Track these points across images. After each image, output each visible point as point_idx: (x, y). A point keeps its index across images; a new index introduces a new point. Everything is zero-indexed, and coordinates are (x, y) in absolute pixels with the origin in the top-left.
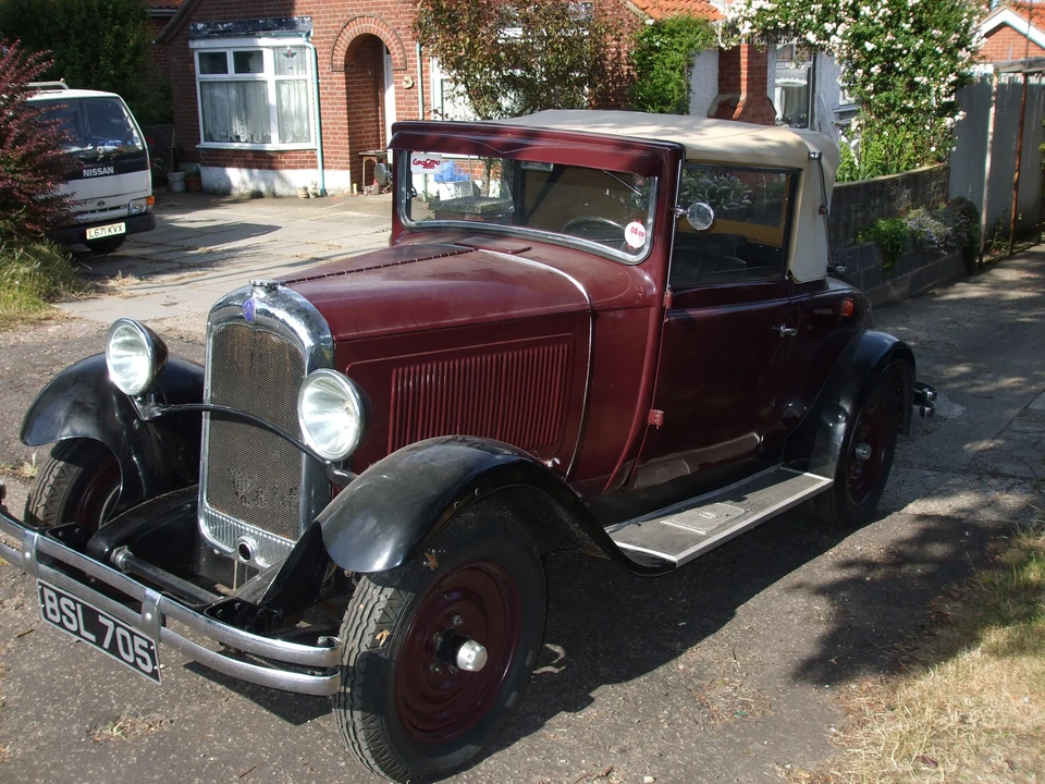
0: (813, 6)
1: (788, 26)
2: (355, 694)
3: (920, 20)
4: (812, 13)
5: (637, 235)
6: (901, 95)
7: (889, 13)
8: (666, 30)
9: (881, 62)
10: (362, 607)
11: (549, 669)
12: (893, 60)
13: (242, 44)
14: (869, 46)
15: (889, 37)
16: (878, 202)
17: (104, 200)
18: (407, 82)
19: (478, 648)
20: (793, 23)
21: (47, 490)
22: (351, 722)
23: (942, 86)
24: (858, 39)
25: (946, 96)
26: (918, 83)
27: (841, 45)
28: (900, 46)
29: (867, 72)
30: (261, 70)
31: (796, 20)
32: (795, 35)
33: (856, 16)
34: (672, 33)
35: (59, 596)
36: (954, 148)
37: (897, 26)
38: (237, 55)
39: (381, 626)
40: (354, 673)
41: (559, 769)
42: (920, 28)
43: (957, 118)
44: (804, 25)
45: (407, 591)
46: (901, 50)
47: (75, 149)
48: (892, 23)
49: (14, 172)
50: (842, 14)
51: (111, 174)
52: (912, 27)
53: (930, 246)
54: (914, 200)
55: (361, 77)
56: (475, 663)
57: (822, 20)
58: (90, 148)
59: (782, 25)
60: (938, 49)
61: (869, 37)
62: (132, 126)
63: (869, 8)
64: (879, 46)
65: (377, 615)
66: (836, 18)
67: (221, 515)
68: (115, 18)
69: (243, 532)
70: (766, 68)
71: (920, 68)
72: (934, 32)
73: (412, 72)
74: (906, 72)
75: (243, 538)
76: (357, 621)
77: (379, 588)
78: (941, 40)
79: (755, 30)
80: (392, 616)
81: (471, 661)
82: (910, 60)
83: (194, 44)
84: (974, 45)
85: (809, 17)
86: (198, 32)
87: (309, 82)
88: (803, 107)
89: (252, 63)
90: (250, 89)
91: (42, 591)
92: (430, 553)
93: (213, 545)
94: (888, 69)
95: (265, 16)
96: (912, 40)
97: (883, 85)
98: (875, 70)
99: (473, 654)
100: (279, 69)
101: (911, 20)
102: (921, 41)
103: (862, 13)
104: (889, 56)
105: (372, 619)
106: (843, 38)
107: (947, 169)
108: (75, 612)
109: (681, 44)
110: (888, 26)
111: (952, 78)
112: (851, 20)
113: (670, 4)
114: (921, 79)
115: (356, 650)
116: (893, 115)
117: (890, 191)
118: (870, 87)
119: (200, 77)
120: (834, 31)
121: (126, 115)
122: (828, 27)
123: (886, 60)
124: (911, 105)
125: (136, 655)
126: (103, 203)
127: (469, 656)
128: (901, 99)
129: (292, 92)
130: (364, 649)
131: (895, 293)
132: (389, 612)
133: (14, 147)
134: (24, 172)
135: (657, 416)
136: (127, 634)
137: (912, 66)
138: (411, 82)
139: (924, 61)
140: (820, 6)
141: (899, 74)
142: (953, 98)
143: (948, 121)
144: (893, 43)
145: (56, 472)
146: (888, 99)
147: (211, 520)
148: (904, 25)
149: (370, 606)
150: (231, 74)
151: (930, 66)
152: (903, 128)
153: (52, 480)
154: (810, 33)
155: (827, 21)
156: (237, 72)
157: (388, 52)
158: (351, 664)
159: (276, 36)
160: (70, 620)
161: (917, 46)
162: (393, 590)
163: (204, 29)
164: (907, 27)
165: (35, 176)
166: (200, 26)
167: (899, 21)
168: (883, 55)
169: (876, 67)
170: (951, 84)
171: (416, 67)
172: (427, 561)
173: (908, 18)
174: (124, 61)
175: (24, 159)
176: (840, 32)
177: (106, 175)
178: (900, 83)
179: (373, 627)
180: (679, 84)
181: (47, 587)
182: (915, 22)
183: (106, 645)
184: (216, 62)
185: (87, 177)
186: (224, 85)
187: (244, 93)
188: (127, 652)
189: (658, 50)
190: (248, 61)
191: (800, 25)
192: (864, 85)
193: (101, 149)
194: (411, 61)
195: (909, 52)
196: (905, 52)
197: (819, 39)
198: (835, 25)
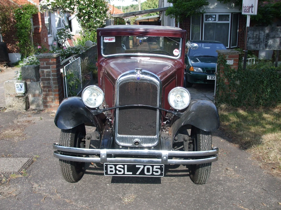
0: (67, 1)
3: (96, 5)
7: (88, 3)
8: (24, 8)
9: (87, 15)
14: (84, 11)
15: (89, 9)
20: (61, 6)
23: (103, 21)
24: (80, 10)
25: (104, 23)
27: (77, 11)
28: (92, 11)
29: (84, 18)
32: (61, 9)
33: (79, 4)
34: (26, 9)
37: (90, 6)
42: (96, 7)
44: (65, 6)
50: (75, 3)
57: (70, 5)
60: (101, 12)
61: (84, 9)
64: (86, 11)
70: (44, 18)
74: (94, 18)
78: (102, 9)
79: (51, 8)
82: (94, 14)
85: (66, 4)
94: (89, 17)
96: (94, 9)
97: (87, 21)
98: (87, 17)
101: (93, 5)
103: (81, 3)
104: (89, 14)
106: (77, 9)
109: (29, 12)
110: (88, 6)
113: (24, 1)
114: (98, 19)
118: (85, 22)
120: (74, 8)
122: (72, 7)
128: (93, 24)
137: (95, 16)
139: (98, 15)
140: (69, 1)
141: (92, 18)
144: (90, 10)
146: (90, 25)
152: (94, 32)
154: (67, 8)
155: (72, 5)
161: (96, 11)
164: (93, 6)
168: (87, 13)
170: (105, 20)
178: (91, 21)
182: (94, 5)
189: (22, 14)
191: (63, 6)
192: (83, 21)
195: (94, 12)
196: (93, 13)
197: (70, 10)
198: (74, 6)
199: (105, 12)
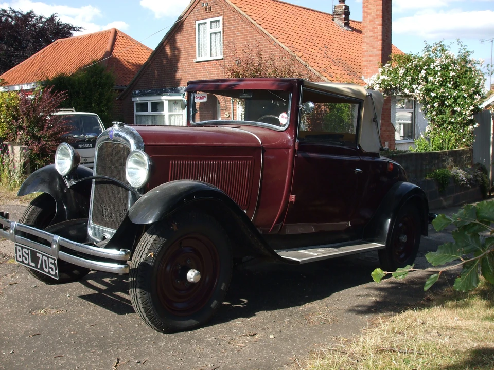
0: (407, 78)
1: (396, 87)
2: (137, 280)
3: (456, 82)
4: (407, 81)
5: (284, 118)
6: (448, 116)
7: (441, 79)
9: (438, 102)
10: (143, 243)
11: (240, 305)
12: (445, 100)
13: (155, 99)
14: (433, 94)
15: (442, 90)
16: (437, 161)
17: (87, 159)
18: (227, 115)
19: (196, 272)
20: (398, 86)
21: (26, 217)
22: (136, 295)
23: (467, 112)
24: (428, 91)
25: (469, 116)
26: (456, 111)
27: (419, 94)
28: (447, 94)
29: (433, 107)
30: (163, 110)
31: (400, 84)
32: (400, 91)
33: (427, 81)
35: (22, 248)
36: (474, 141)
37: (445, 86)
38: (152, 104)
39: (150, 250)
40: (137, 271)
41: (233, 333)
42: (456, 86)
43: (475, 126)
44: (404, 86)
45: (163, 238)
46: (448, 96)
47: (76, 136)
48: (443, 84)
49: (47, 141)
50: (420, 81)
51: (91, 148)
52: (452, 86)
53: (462, 182)
54: (455, 163)
55: (207, 114)
56: (194, 278)
57: (411, 84)
58: (82, 136)
59: (394, 87)
60: (465, 95)
61: (433, 91)
62: (102, 127)
63: (432, 77)
64: (437, 94)
65: (149, 246)
66: (418, 83)
67: (97, 226)
68: (100, 86)
69: (105, 231)
70: (390, 110)
71: (457, 104)
72: (463, 87)
73: (229, 110)
74: (450, 106)
75: (105, 234)
76: (141, 249)
77: (151, 236)
78: (466, 90)
79: (381, 89)
80: (155, 248)
81: (192, 277)
82: (452, 100)
83: (133, 99)
84: (482, 92)
85: (405, 82)
86: (137, 94)
87: (184, 115)
88: (410, 130)
89: (159, 108)
90: (157, 118)
91: (16, 248)
92: (174, 223)
93: (93, 239)
94: (442, 104)
95: (165, 87)
96: (452, 91)
97: (439, 112)
98: (436, 105)
99: (194, 274)
100: (170, 110)
101: (452, 83)
102: (457, 92)
103: (429, 80)
104: (442, 99)
105: (146, 248)
106: (421, 91)
107: (471, 150)
108: (28, 254)
110: (441, 85)
111: (472, 108)
112: (424, 83)
114: (457, 109)
115: (139, 261)
116: (445, 125)
117: (442, 157)
118: (434, 113)
119: (136, 113)
120: (417, 88)
121: (99, 123)
122: (414, 86)
123: (441, 100)
124: (453, 120)
125: (50, 268)
126: (87, 160)
127: (192, 274)
128: (448, 118)
129: (176, 120)
130: (142, 260)
131: (445, 203)
132: (154, 246)
133: (48, 130)
134: (52, 141)
135: (293, 198)
136: (46, 259)
137: (453, 103)
138: (228, 115)
139: (458, 101)
140: (410, 77)
141: (447, 107)
142: (473, 117)
143: (470, 127)
144: (444, 93)
145: (31, 210)
146: (442, 118)
147: (92, 228)
148: (448, 85)
149: (146, 243)
150: (150, 112)
151: (462, 103)
152: (450, 131)
153: (29, 213)
154: (406, 89)
155: (414, 84)
156: (152, 111)
157: (219, 103)
158: (137, 267)
159: (169, 95)
160: (26, 259)
161: (455, 94)
162: (156, 236)
163: (138, 93)
164: (450, 86)
165: (56, 143)
166: (137, 92)
167: (446, 83)
168: (439, 98)
169: (436, 103)
170: (471, 111)
171: (230, 108)
172: (173, 226)
173: (450, 82)
174: (102, 105)
175: (52, 135)
176: (419, 88)
177: (88, 148)
178: (448, 111)
179: (146, 251)
180: (347, 114)
181: (18, 245)
182: (454, 83)
183: (39, 267)
184: (143, 107)
185: (80, 148)
186: (147, 117)
187: (155, 120)
188: (46, 268)
190: (157, 106)
191: (402, 86)
192: (431, 112)
193: (87, 136)
194: (229, 106)
195: (451, 97)
196: (449, 97)
197: (410, 92)
198: (417, 85)
199: (471, 96)
